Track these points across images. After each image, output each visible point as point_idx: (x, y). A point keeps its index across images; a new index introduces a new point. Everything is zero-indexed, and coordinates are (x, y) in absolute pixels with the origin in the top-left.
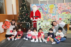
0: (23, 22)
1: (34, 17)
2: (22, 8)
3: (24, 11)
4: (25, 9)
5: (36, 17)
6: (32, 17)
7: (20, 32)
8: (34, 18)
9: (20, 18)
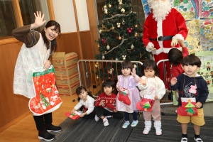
0: (117, 61)
1: (160, 39)
2: (110, 6)
3: (120, 20)
4: (123, 10)
5: (166, 38)
6: (151, 41)
7: (110, 97)
8: (161, 43)
9: (108, 47)
